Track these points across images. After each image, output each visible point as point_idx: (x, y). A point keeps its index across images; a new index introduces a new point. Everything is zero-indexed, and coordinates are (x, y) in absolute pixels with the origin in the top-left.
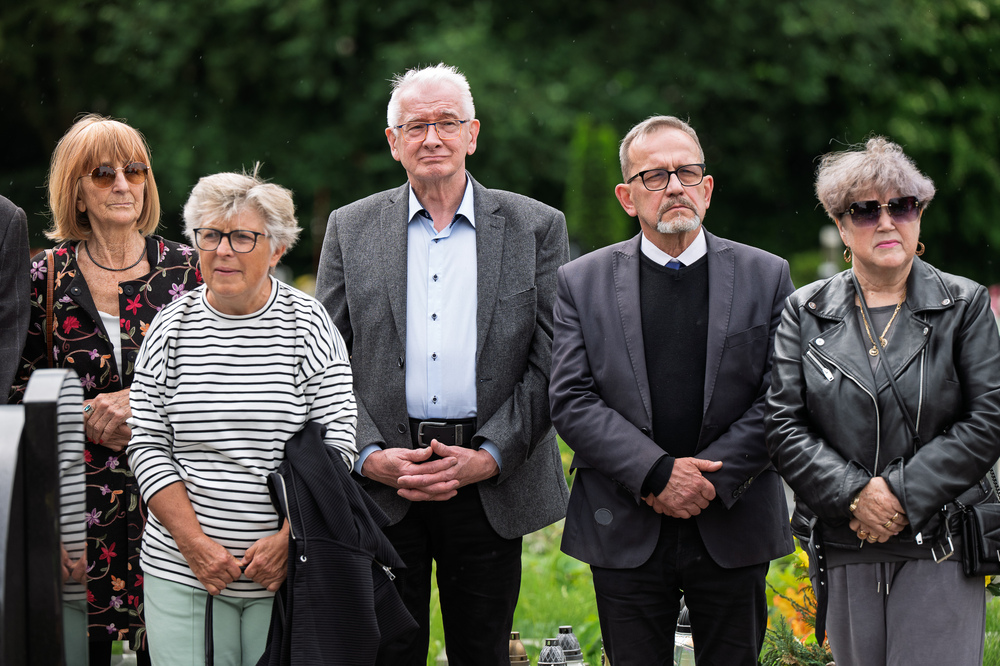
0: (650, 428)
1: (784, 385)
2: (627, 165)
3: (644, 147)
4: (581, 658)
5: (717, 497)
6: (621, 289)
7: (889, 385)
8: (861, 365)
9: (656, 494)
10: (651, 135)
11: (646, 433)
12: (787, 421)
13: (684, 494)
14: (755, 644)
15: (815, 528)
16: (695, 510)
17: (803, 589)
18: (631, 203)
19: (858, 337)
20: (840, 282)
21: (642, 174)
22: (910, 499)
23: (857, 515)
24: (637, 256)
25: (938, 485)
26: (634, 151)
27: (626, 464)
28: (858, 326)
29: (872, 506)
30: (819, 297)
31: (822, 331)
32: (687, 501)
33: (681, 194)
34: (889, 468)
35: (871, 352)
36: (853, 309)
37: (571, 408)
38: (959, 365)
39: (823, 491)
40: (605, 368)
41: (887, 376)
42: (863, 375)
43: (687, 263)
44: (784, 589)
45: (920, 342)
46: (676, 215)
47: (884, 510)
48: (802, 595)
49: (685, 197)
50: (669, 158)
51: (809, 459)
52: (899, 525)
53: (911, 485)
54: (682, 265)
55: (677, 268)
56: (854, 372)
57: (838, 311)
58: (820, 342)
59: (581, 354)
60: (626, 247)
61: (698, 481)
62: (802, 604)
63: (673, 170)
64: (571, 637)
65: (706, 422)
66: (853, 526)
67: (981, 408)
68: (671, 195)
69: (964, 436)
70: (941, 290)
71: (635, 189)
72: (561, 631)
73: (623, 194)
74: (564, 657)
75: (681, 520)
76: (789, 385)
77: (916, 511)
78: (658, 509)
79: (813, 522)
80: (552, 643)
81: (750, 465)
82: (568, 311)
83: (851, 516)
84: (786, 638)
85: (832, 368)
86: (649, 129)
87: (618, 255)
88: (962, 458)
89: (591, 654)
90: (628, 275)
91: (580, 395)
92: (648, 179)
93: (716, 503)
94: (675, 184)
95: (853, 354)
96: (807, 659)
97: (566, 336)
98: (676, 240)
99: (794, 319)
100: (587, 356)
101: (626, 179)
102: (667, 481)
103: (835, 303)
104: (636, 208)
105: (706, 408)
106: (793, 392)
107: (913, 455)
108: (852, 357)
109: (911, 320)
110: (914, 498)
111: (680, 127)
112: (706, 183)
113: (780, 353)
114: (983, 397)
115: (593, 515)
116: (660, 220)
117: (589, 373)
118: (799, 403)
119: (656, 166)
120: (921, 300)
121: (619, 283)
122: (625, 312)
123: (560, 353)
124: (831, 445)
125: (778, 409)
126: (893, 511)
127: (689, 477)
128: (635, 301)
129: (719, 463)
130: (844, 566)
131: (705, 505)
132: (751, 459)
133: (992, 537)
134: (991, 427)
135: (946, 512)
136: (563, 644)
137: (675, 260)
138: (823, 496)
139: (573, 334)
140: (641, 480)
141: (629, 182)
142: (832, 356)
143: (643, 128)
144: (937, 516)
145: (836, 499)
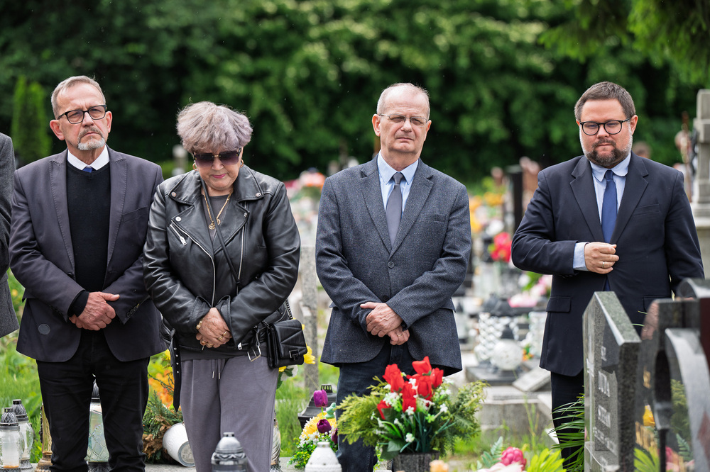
0: (74, 273)
1: (155, 244)
2: (57, 108)
3: (67, 96)
4: (27, 419)
5: (117, 317)
6: (55, 184)
7: (222, 249)
8: (204, 236)
9: (78, 316)
10: (71, 88)
11: (71, 276)
12: (157, 269)
13: (95, 315)
14: (141, 409)
15: (174, 336)
16: (102, 325)
17: (168, 374)
18: (60, 132)
19: (202, 217)
20: (192, 178)
21: (66, 114)
22: (234, 324)
23: (200, 331)
24: (65, 164)
25: (252, 314)
26: (60, 99)
27: (58, 296)
28: (202, 209)
29: (211, 326)
30: (178, 187)
31: (180, 211)
32: (97, 320)
33: (92, 125)
34: (221, 302)
35: (211, 227)
36: (200, 198)
37: (22, 261)
38: (266, 235)
39: (180, 316)
40: (44, 235)
41: (221, 243)
42: (205, 242)
43: (97, 168)
44: (155, 374)
45: (242, 222)
46: (89, 138)
47: (218, 329)
48: (167, 377)
49: (95, 127)
50: (83, 103)
51: (171, 294)
52: (226, 338)
53: (235, 315)
54: (93, 169)
55: (90, 171)
56: (200, 240)
57: (190, 198)
58: (178, 219)
59: (29, 226)
60: (58, 158)
61: (104, 306)
62: (167, 383)
63: (86, 110)
64: (21, 407)
65: (109, 269)
66: (198, 338)
67: (280, 264)
68: (86, 126)
69: (269, 283)
70: (255, 186)
71: (63, 123)
72: (14, 403)
73: (55, 127)
74: (16, 419)
75: (94, 331)
76: (158, 245)
77: (238, 331)
78: (79, 325)
79: (173, 331)
80: (9, 411)
81: (137, 296)
82: (21, 199)
83: (197, 332)
84: (158, 405)
85: (186, 237)
86: (70, 85)
87: (53, 163)
88: (267, 297)
89: (33, 417)
90: (59, 175)
91: (29, 252)
92: (70, 116)
93: (116, 320)
94: (88, 118)
95: (199, 228)
96: (171, 418)
97: (19, 215)
98: (90, 154)
99: (162, 202)
100: (33, 227)
101: (56, 117)
102: (84, 307)
103: (188, 193)
104: (64, 135)
105: (109, 261)
106: (161, 249)
107: (236, 295)
108: (198, 230)
109: (236, 207)
110: (237, 323)
111: (89, 82)
112: (108, 116)
113: (153, 224)
114: (281, 257)
115: (37, 328)
116: (80, 142)
117: (34, 238)
118: (164, 257)
119: (75, 108)
120: (243, 193)
121: (53, 181)
122: (57, 199)
123: (16, 225)
124: (184, 285)
125: (152, 260)
126: (223, 330)
127: (99, 305)
128: (64, 193)
129: (117, 296)
130: (192, 360)
131: (109, 322)
132: (138, 292)
133: (285, 343)
134: (286, 276)
135: (257, 329)
136: (15, 411)
137: (89, 166)
138: (180, 319)
139: (24, 213)
140: (68, 307)
141: (59, 119)
142: (186, 229)
143: (65, 84)
144: (251, 332)
145: (187, 322)
